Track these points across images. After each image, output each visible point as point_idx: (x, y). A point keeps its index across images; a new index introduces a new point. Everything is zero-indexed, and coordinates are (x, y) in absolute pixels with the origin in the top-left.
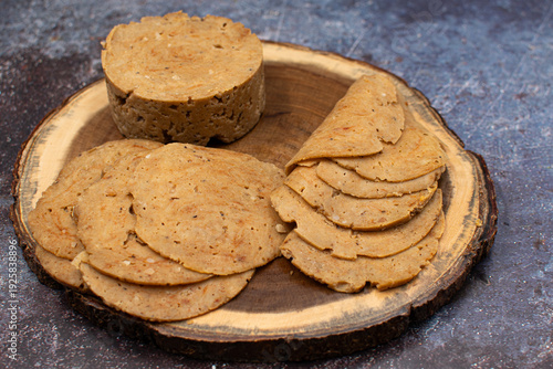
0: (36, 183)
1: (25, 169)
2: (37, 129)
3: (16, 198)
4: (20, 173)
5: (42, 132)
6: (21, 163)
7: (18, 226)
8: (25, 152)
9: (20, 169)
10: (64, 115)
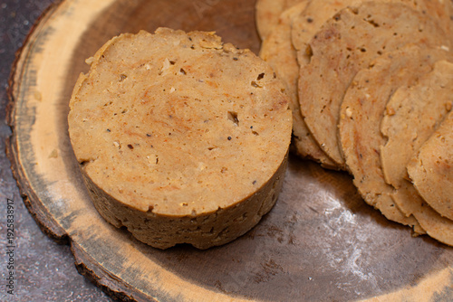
0: (34, 108)
1: (22, 88)
2: (32, 32)
3: (12, 128)
4: (15, 94)
5: (39, 36)
6: (16, 79)
7: (16, 168)
8: (20, 64)
9: (15, 88)
10: (63, 13)
